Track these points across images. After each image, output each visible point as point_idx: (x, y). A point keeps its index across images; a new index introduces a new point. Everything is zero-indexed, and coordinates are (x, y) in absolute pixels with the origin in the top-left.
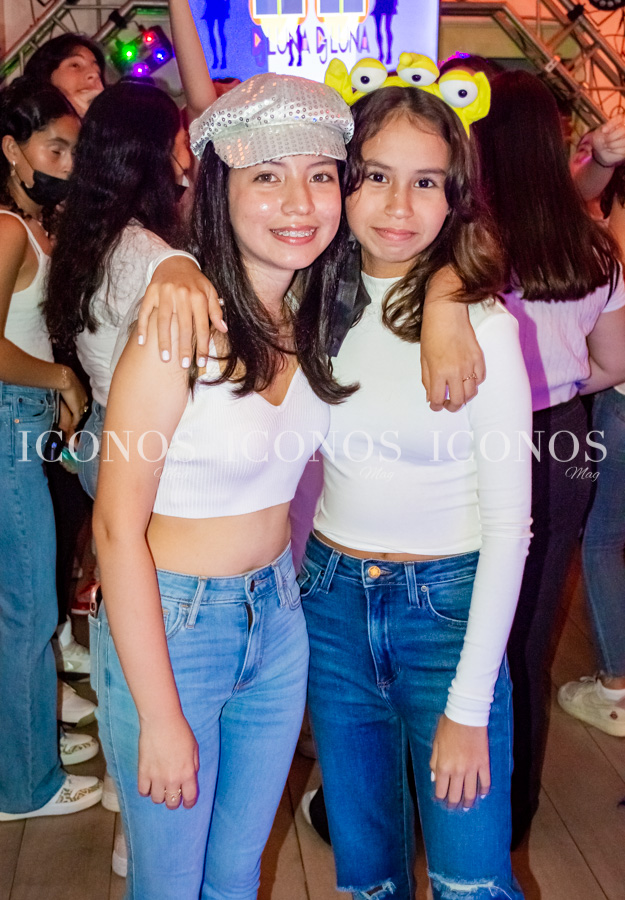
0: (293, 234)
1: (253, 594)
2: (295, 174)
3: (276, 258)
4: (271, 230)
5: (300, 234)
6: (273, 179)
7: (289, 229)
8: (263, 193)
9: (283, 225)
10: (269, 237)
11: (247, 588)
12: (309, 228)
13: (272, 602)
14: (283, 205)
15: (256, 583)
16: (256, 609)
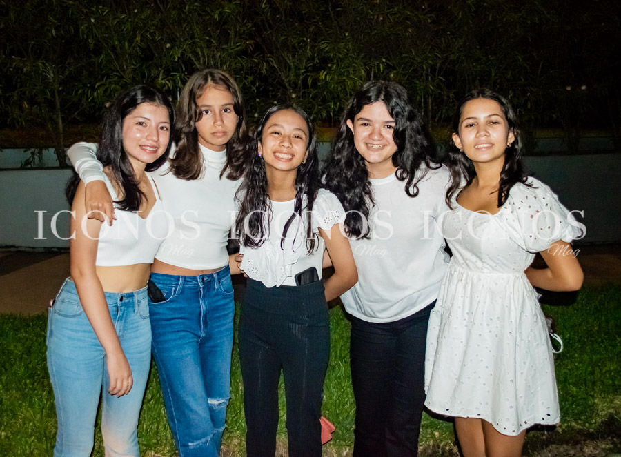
0: (148, 148)
1: (121, 303)
2: (154, 124)
3: (139, 157)
4: (140, 146)
5: (152, 149)
6: (144, 125)
7: (148, 146)
8: (139, 130)
9: (146, 144)
10: (138, 148)
11: (119, 299)
12: (156, 147)
13: (131, 309)
14: (147, 136)
15: (124, 298)
16: (121, 310)
